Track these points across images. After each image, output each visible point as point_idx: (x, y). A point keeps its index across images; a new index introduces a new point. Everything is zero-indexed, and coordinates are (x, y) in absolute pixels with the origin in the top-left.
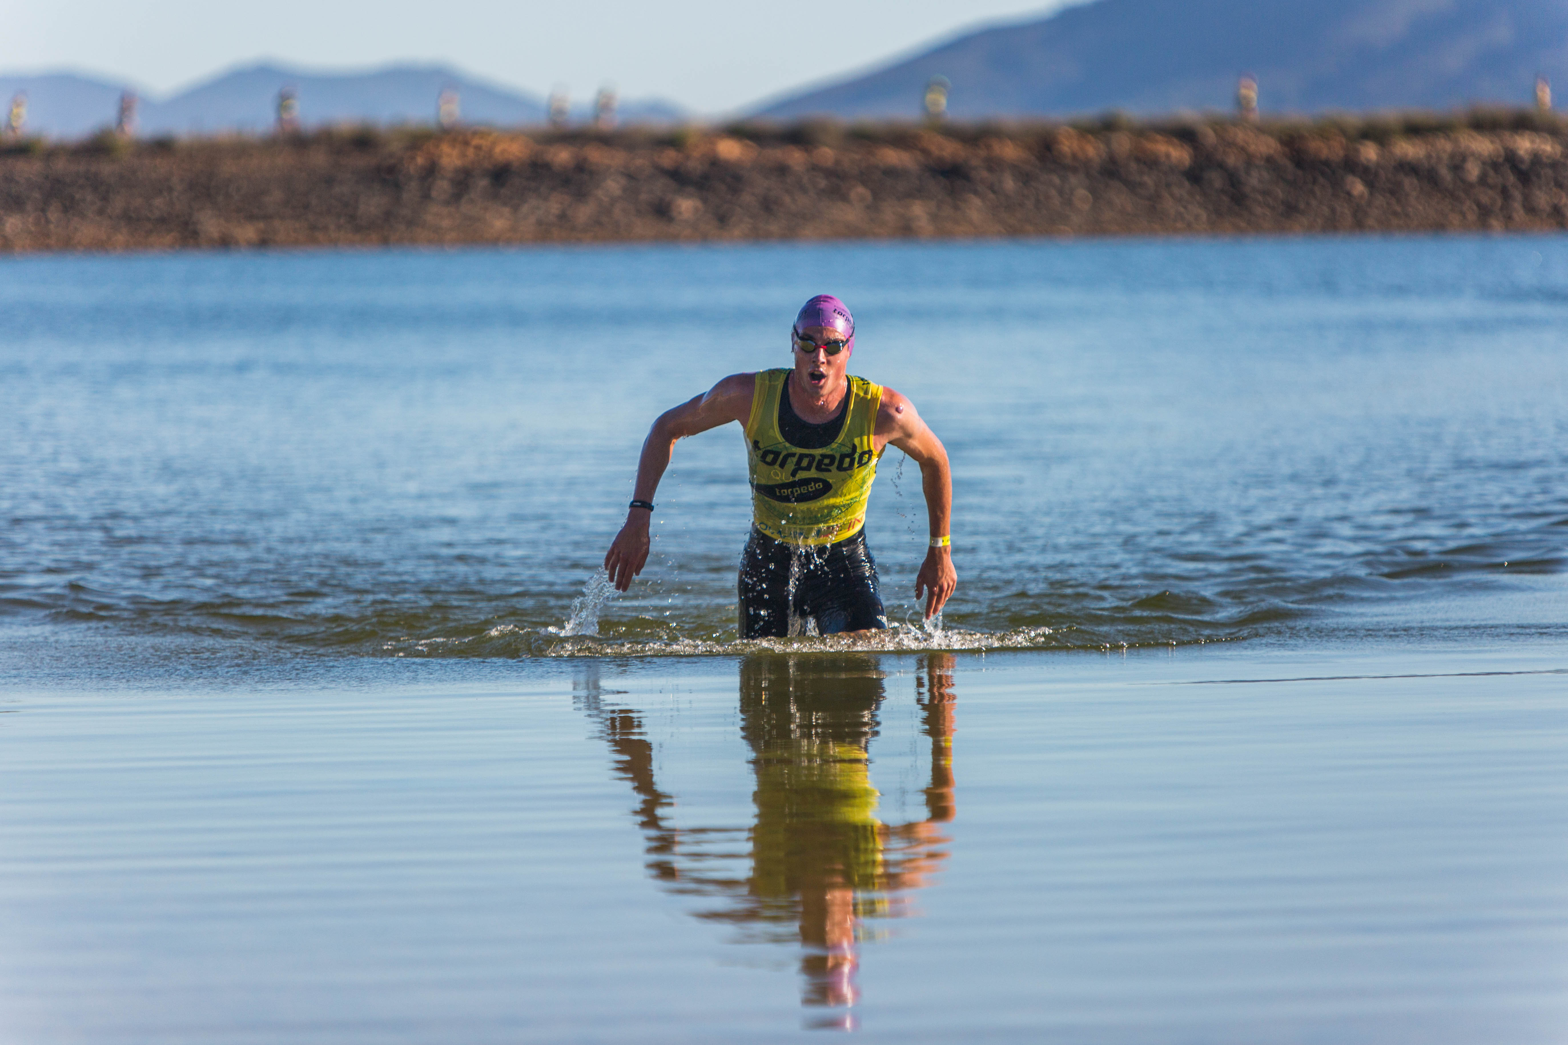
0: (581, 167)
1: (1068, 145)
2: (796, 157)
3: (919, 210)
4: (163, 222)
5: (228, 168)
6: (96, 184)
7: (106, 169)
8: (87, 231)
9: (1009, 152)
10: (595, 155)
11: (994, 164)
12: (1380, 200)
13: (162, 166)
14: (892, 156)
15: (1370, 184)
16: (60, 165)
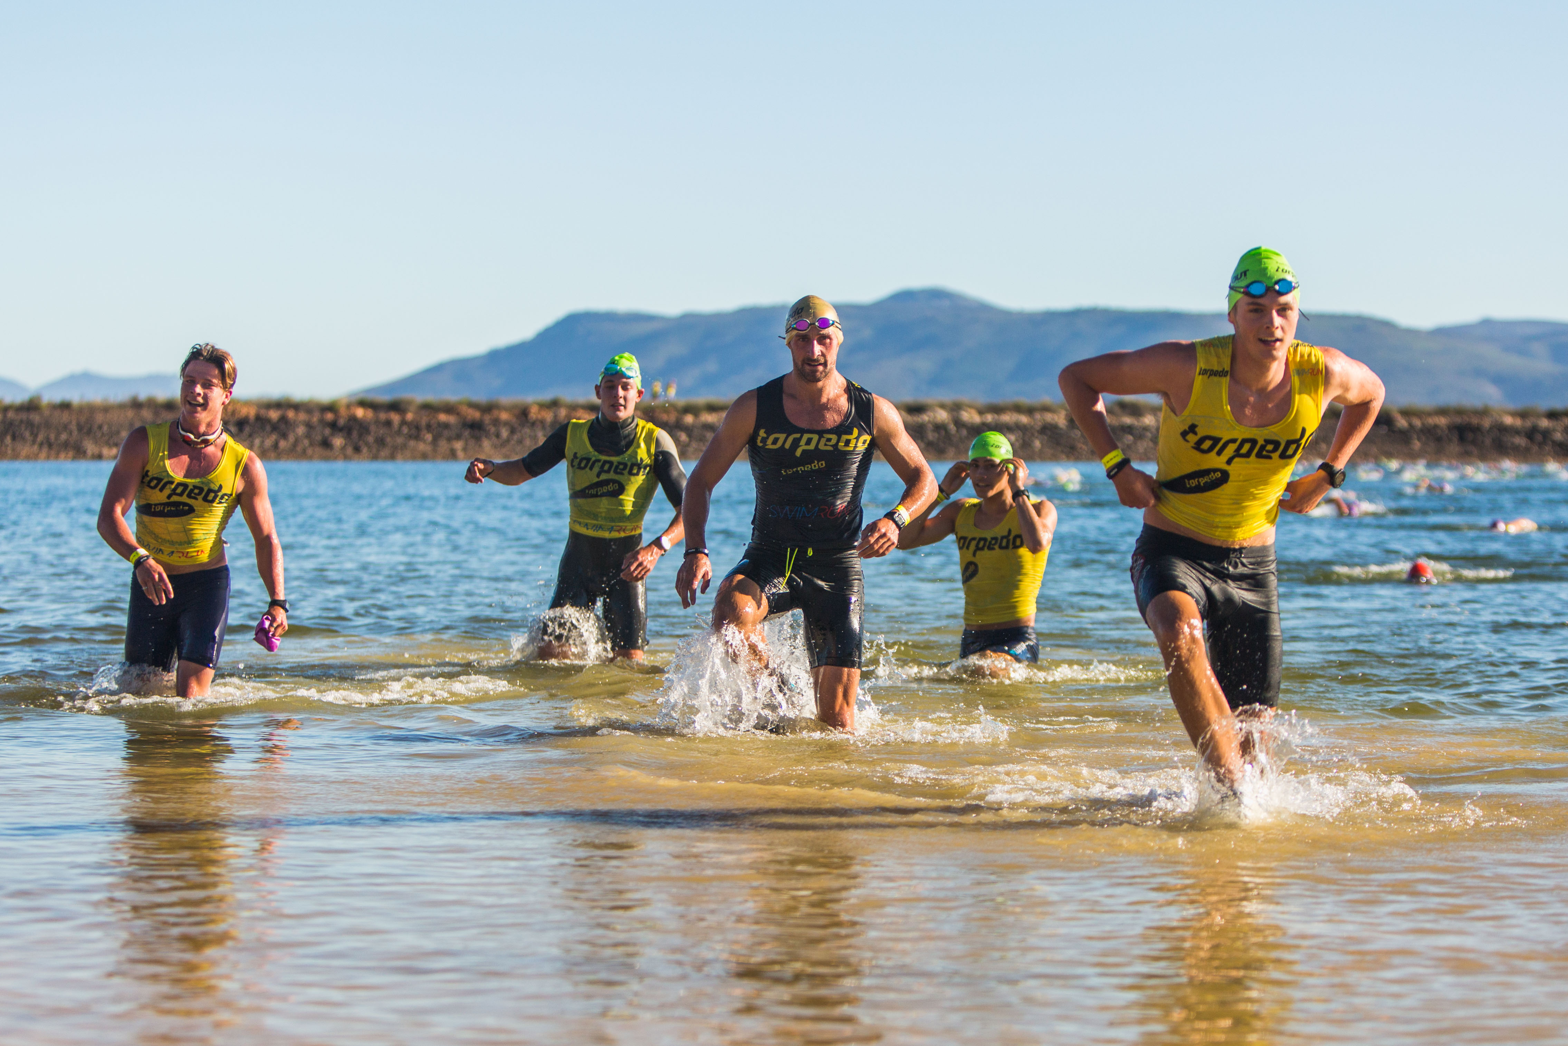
0: (283, 419)
1: (534, 413)
2: (395, 418)
3: (458, 445)
4: (66, 446)
5: (99, 418)
6: (30, 424)
7: (36, 418)
8: (25, 450)
9: (504, 416)
10: (291, 414)
11: (496, 422)
12: (694, 445)
13: (65, 417)
14: (443, 417)
15: (690, 436)
16: (10, 415)
